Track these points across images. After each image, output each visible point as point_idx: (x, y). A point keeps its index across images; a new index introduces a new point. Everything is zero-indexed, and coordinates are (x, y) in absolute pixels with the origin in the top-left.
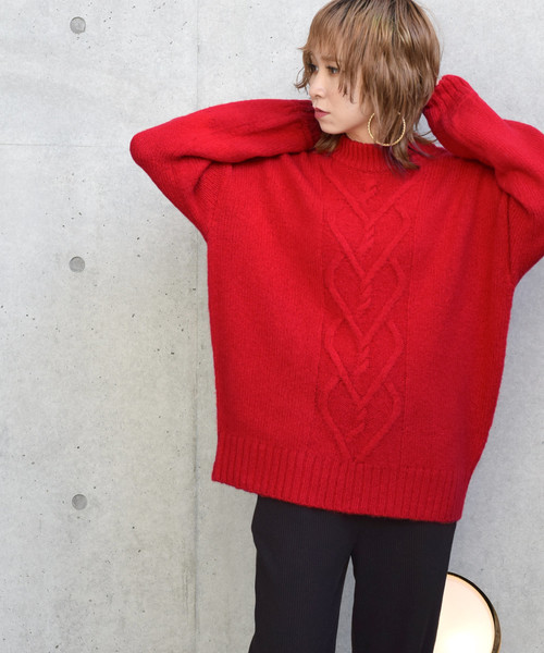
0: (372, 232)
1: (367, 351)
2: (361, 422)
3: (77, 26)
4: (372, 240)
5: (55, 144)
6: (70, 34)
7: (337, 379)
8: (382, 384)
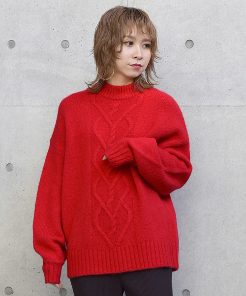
0: (114, 132)
1: (113, 191)
2: (114, 226)
3: (65, 44)
4: (114, 136)
5: (52, 106)
6: (61, 49)
7: (100, 208)
8: (122, 205)
